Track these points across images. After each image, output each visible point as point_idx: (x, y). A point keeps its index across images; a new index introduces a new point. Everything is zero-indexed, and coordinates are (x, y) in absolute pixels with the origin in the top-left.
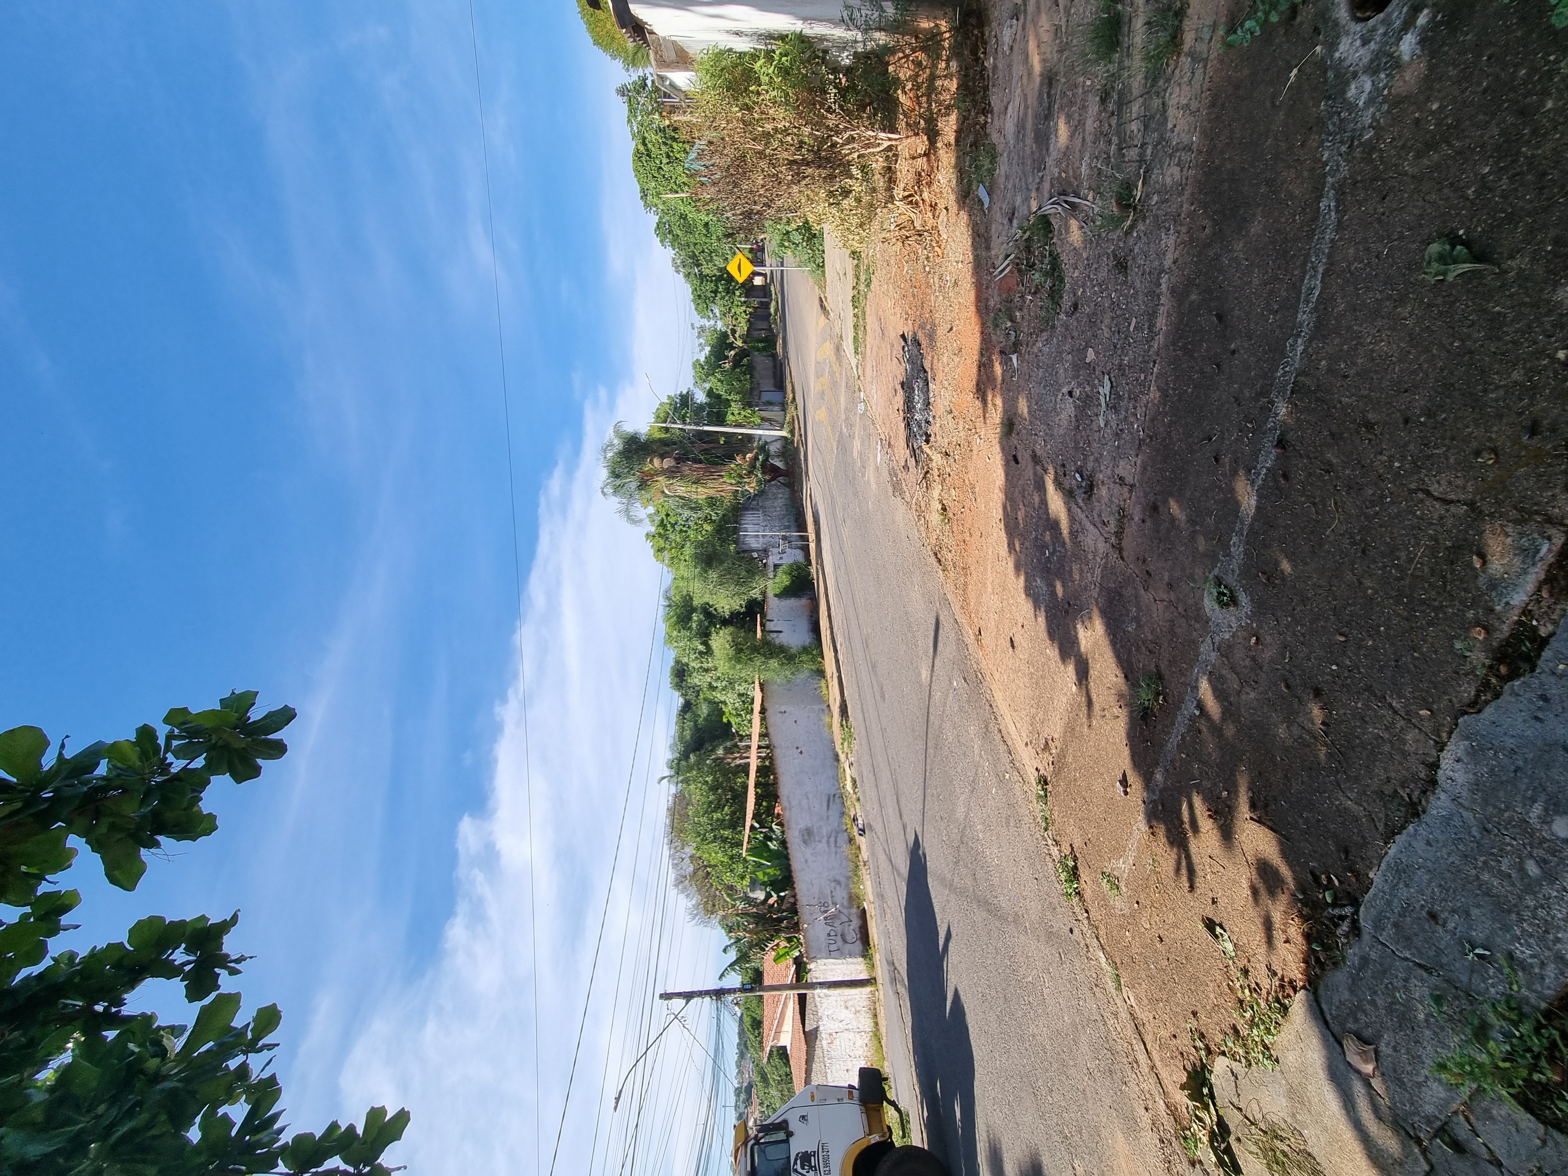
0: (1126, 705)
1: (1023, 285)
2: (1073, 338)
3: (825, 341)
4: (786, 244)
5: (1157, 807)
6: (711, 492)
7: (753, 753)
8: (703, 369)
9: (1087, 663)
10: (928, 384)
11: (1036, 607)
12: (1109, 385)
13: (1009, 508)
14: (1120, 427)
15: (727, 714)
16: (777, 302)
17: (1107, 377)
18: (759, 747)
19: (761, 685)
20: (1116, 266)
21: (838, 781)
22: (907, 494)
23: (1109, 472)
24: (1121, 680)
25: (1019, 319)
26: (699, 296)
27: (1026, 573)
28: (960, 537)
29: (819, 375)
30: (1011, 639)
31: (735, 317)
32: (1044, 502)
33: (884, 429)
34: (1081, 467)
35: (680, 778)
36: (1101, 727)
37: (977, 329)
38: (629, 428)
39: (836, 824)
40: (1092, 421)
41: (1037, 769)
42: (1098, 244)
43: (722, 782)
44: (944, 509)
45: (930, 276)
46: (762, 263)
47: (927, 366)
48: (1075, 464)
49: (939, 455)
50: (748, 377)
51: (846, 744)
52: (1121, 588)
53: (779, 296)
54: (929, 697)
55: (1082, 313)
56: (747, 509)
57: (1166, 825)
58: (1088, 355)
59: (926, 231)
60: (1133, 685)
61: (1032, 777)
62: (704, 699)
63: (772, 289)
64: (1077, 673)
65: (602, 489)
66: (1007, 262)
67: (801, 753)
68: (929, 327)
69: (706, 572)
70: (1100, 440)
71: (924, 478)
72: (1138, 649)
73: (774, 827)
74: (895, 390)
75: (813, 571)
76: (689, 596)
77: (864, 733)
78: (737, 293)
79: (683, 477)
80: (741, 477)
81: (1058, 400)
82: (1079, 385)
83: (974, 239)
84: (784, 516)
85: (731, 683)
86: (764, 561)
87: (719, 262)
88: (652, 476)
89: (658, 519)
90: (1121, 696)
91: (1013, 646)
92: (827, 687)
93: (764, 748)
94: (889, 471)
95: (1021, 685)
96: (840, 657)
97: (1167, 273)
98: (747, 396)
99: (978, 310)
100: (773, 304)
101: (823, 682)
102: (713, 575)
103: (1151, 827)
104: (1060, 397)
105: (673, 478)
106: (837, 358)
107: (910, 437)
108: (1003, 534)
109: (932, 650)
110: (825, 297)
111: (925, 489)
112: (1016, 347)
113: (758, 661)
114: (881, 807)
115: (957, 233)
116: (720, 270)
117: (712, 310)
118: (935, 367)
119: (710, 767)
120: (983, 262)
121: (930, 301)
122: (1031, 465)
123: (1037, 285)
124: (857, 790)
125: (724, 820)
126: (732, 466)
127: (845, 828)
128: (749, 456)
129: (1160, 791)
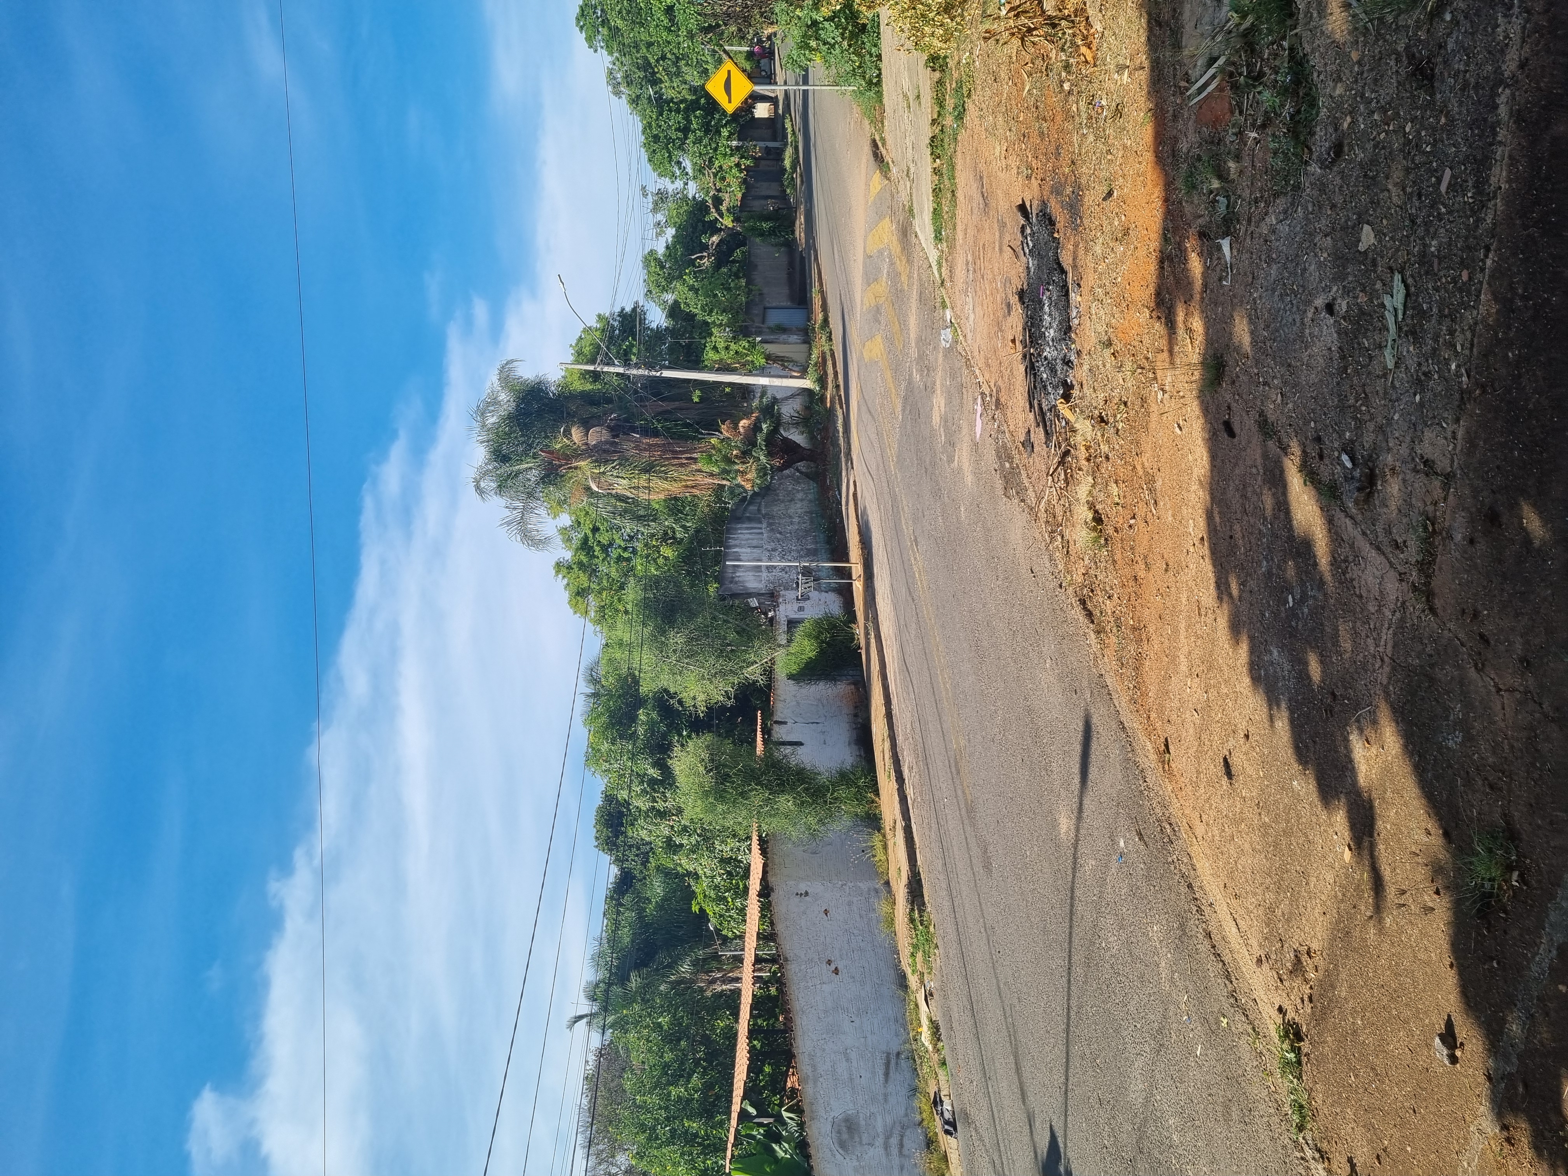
0: (1447, 888)
1: (1241, 113)
2: (1333, 206)
3: (881, 217)
4: (813, 44)
5: (1515, 1088)
6: (675, 488)
7: (747, 972)
8: (662, 267)
9: (1371, 807)
10: (1067, 294)
11: (1272, 701)
12: (1403, 291)
13: (1217, 519)
14: (1424, 369)
15: (700, 897)
16: (796, 148)
17: (1397, 277)
18: (758, 960)
19: (763, 842)
20: (1413, 74)
21: (904, 1026)
22: (1031, 493)
23: (1404, 451)
24: (1436, 840)
25: (1233, 175)
26: (656, 138)
27: (1251, 638)
28: (1127, 571)
29: (870, 279)
30: (1225, 759)
31: (721, 175)
32: (1283, 507)
33: (987, 376)
34: (1352, 442)
35: (610, 1019)
36: (1401, 931)
37: (1156, 194)
38: (527, 373)
39: (902, 1112)
40: (1371, 358)
41: (1280, 1009)
42: (1379, 36)
43: (688, 1027)
44: (1098, 519)
45: (1072, 98)
46: (769, 78)
47: (1066, 260)
48: (1341, 435)
49: (1087, 422)
50: (743, 282)
51: (919, 955)
52: (1432, 666)
53: (800, 138)
54: (1074, 869)
55: (1350, 162)
56: (739, 519)
57: (1531, 1121)
58: (1363, 238)
59: (1065, 18)
60: (1460, 849)
61: (1272, 1024)
62: (658, 868)
63: (788, 125)
64: (1353, 827)
65: (477, 482)
66: (1212, 71)
67: (836, 971)
68: (1069, 190)
69: (663, 632)
70: (1386, 393)
71: (1062, 462)
72: (1468, 782)
73: (785, 1114)
74: (1009, 306)
75: (859, 631)
76: (633, 676)
77: (952, 936)
78: (725, 132)
79: (624, 461)
80: (728, 460)
81: (1307, 321)
82: (1346, 291)
83: (1150, 29)
84: (807, 532)
85: (707, 838)
86: (770, 614)
87: (692, 76)
88: (568, 458)
89: (577, 537)
90: (1437, 870)
91: (1229, 774)
92: (885, 847)
93: (766, 961)
94: (997, 452)
95: (1247, 846)
96: (910, 792)
97: (1507, 86)
98: (741, 317)
99: (1159, 159)
100: (789, 152)
101: (877, 838)
102: (677, 639)
103: (1505, 1127)
104: (1310, 315)
105: (606, 462)
106: (903, 249)
107: (1035, 389)
108: (1207, 567)
109: (1077, 780)
110: (883, 140)
111: (1062, 484)
112: (1228, 225)
113: (758, 796)
114: (986, 1077)
115: (1122, 21)
116: (694, 90)
117: (679, 163)
118: (1080, 263)
119: (665, 996)
120: (1168, 71)
121: (1071, 143)
122: (1256, 439)
123: (1266, 112)
124: (940, 1044)
125: (689, 1101)
126: (714, 441)
127: (918, 1118)
128: (744, 423)
129: (1520, 1057)
